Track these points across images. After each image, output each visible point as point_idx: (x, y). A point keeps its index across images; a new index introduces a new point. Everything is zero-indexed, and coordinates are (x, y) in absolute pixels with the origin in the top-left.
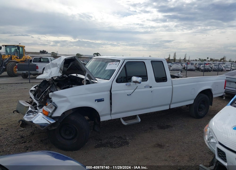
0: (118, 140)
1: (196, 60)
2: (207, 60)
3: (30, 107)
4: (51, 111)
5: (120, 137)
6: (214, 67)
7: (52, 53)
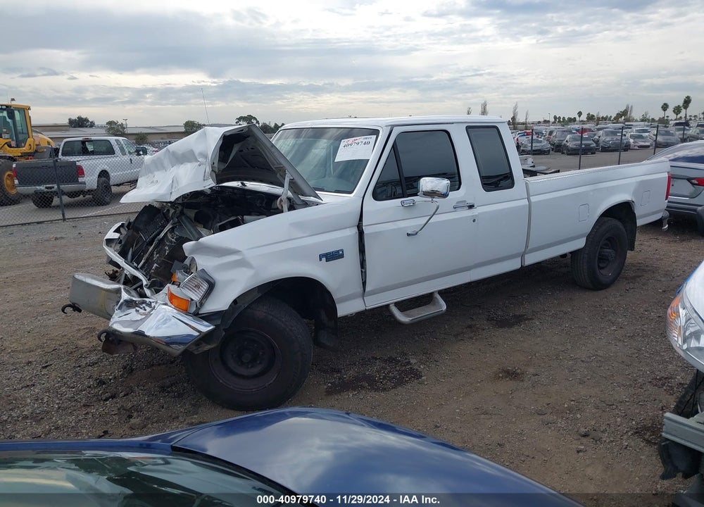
0: (386, 369)
1: (546, 122)
2: (578, 119)
3: (122, 290)
4: (196, 297)
5: (390, 358)
6: (603, 138)
7: (107, 124)
